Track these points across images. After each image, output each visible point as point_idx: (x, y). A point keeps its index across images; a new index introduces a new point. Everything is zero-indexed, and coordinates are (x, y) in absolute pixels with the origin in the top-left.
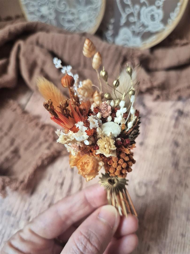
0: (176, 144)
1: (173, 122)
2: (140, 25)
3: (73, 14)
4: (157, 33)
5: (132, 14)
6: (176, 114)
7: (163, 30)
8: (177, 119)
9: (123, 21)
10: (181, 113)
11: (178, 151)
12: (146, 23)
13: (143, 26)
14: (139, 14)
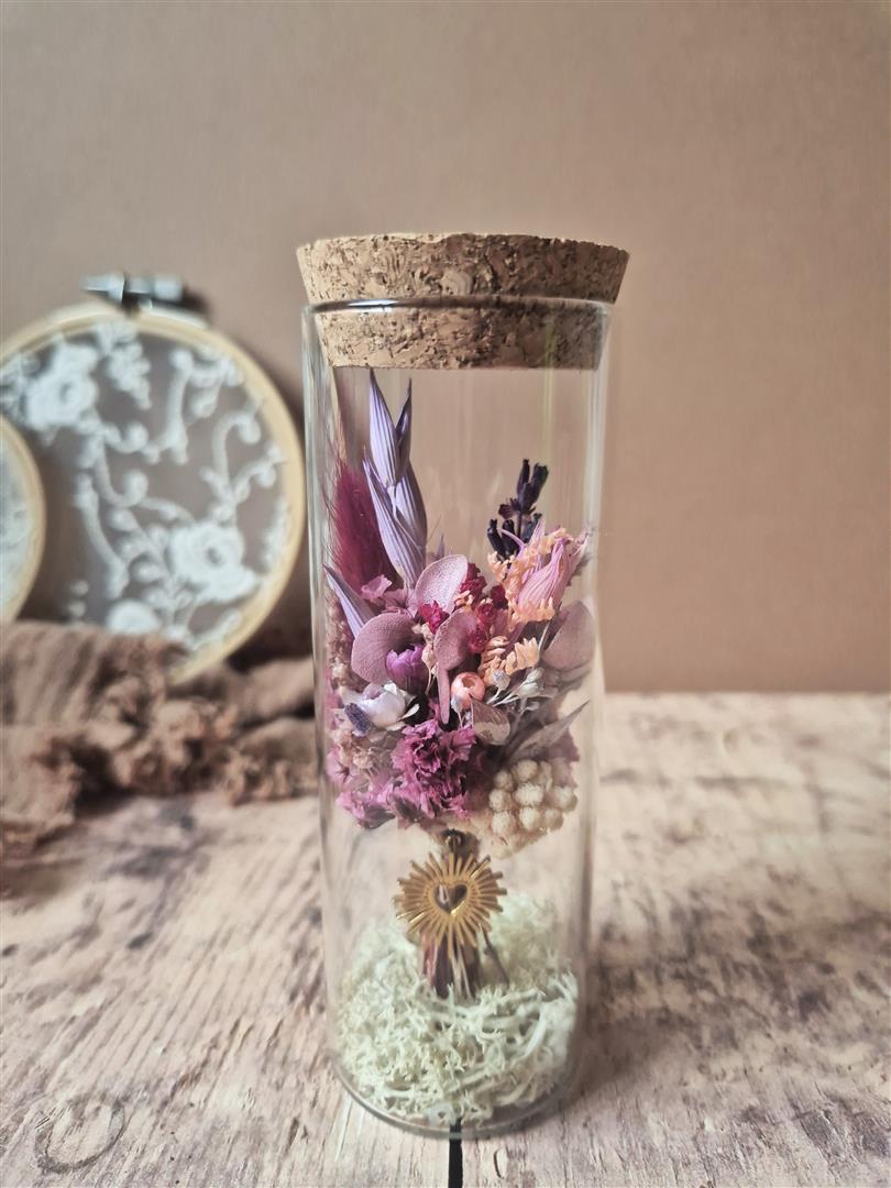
2: (177, 588)
4: (239, 603)
5: (143, 558)
7: (257, 589)
9: (118, 582)
12: (196, 578)
13: (190, 587)
14: (167, 555)
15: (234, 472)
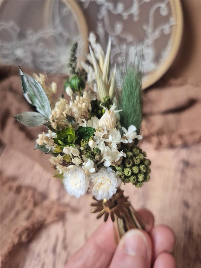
0: (186, 205)
1: (179, 176)
3: (52, 56)
5: (119, 55)
6: (181, 166)
7: (155, 70)
8: (183, 172)
10: (186, 164)
11: (190, 214)
15: (155, 27)
